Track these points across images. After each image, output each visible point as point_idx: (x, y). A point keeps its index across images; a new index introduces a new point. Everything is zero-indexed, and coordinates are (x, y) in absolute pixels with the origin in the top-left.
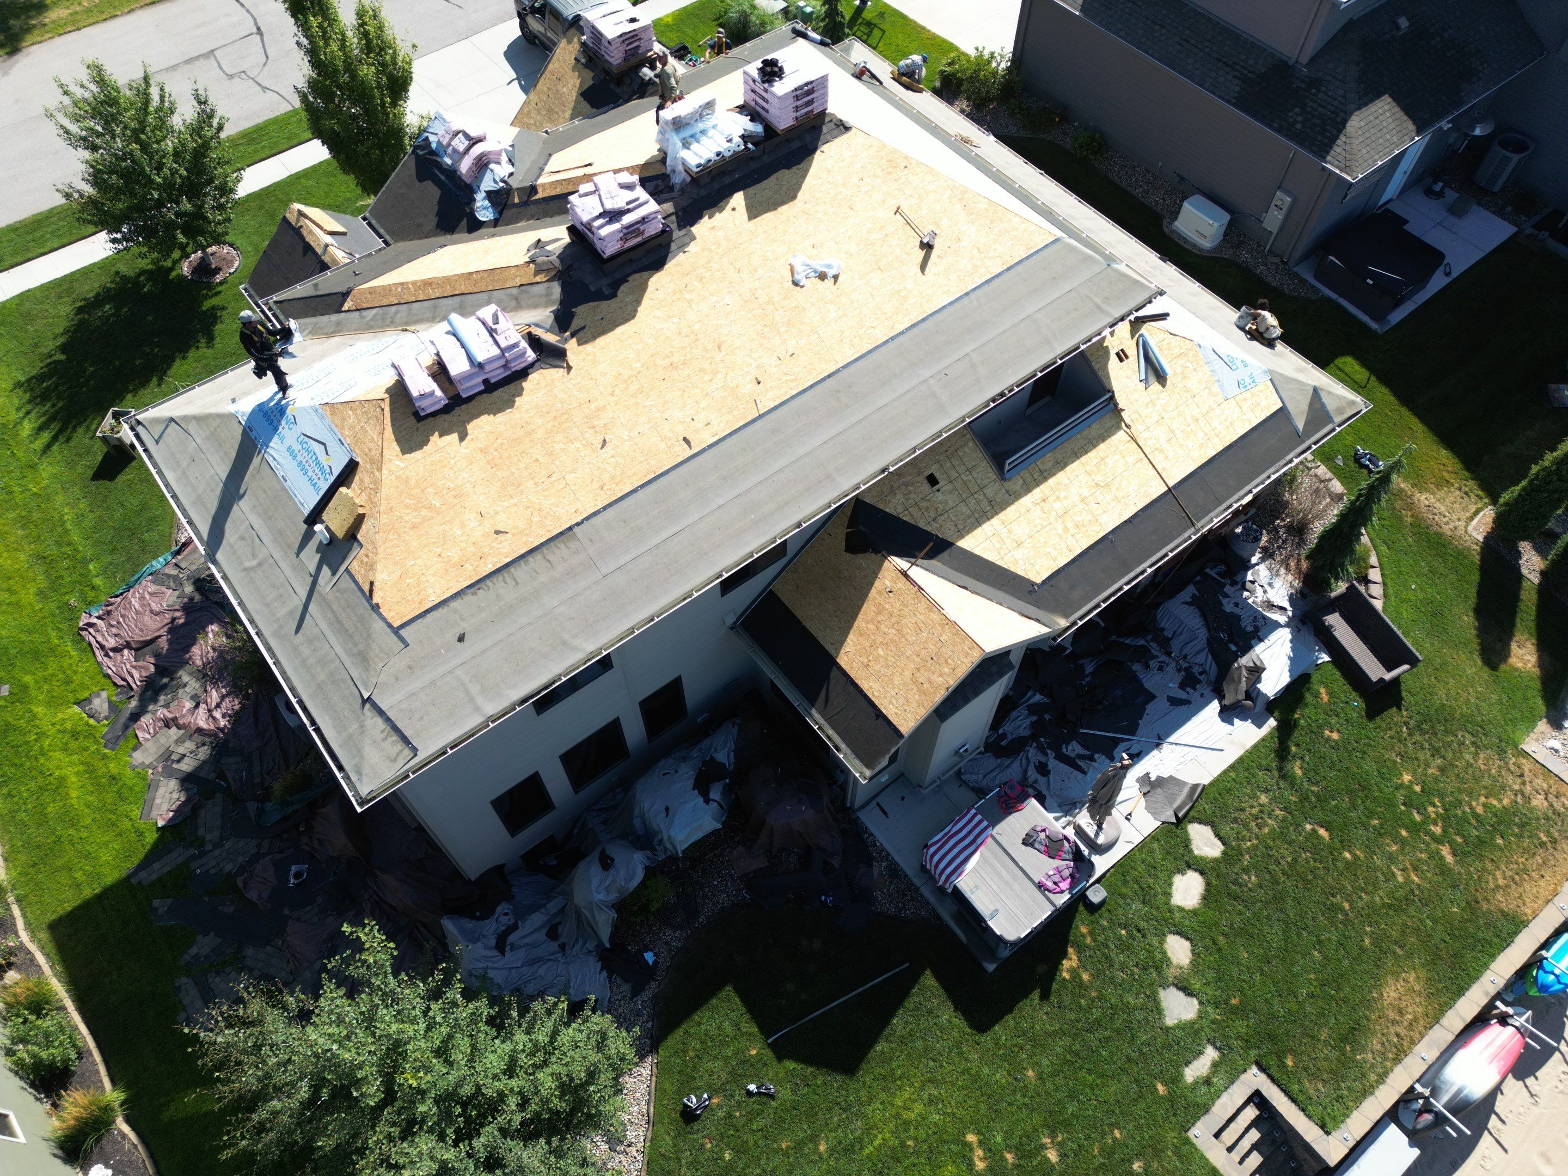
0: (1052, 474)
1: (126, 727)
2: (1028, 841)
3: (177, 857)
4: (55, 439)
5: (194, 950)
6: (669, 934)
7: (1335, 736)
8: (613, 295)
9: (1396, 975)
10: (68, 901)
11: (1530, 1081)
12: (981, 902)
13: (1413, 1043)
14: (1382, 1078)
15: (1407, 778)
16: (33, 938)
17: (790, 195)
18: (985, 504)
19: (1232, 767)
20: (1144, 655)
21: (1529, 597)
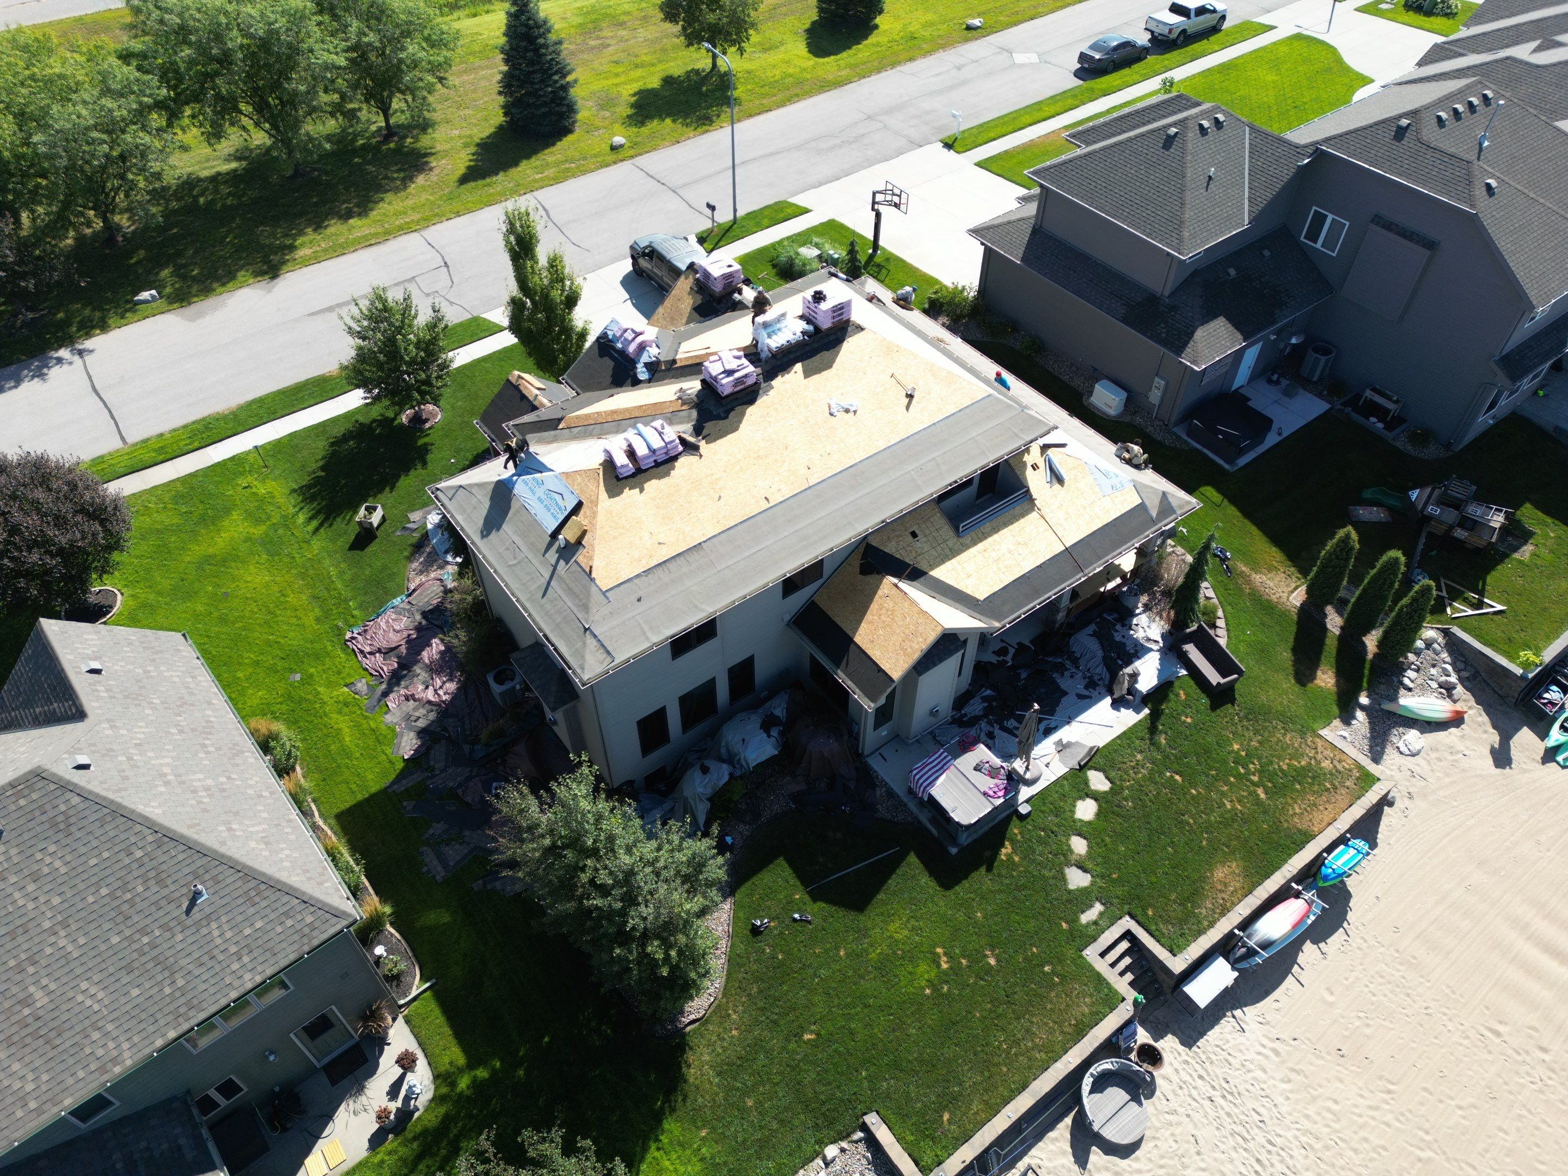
0: (989, 535)
1: (380, 701)
2: (977, 768)
3: (417, 777)
4: (321, 525)
5: (431, 831)
6: (742, 827)
7: (1189, 720)
8: (726, 417)
9: (1223, 864)
10: (346, 801)
11: (1322, 945)
12: (946, 801)
13: (1234, 904)
14: (1212, 924)
15: (1236, 747)
16: (325, 821)
17: (829, 366)
18: (947, 551)
19: (1118, 737)
20: (1061, 668)
21: (1331, 644)
